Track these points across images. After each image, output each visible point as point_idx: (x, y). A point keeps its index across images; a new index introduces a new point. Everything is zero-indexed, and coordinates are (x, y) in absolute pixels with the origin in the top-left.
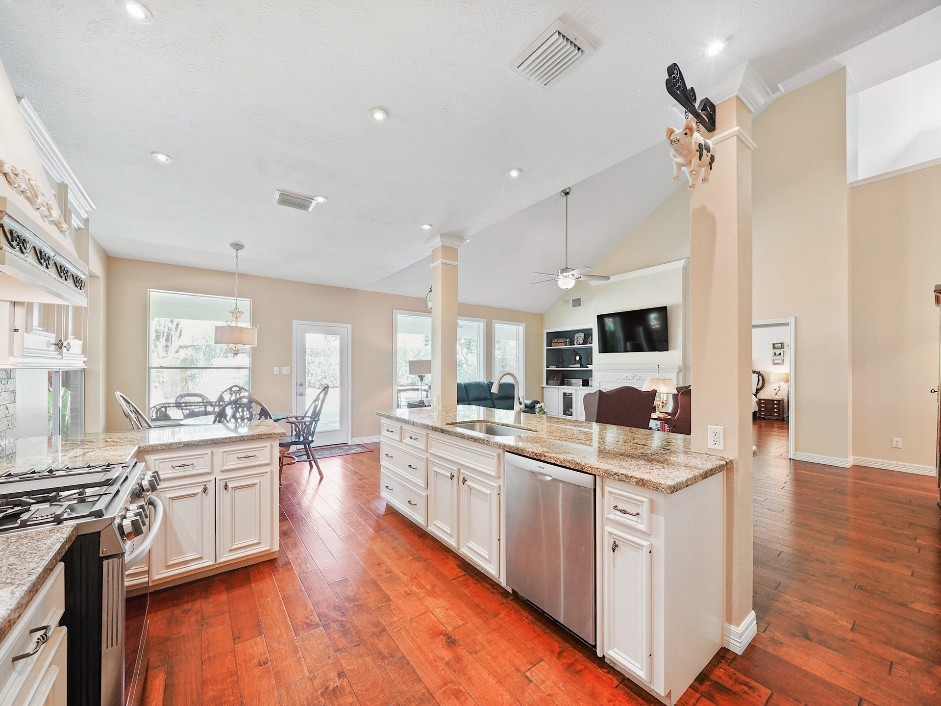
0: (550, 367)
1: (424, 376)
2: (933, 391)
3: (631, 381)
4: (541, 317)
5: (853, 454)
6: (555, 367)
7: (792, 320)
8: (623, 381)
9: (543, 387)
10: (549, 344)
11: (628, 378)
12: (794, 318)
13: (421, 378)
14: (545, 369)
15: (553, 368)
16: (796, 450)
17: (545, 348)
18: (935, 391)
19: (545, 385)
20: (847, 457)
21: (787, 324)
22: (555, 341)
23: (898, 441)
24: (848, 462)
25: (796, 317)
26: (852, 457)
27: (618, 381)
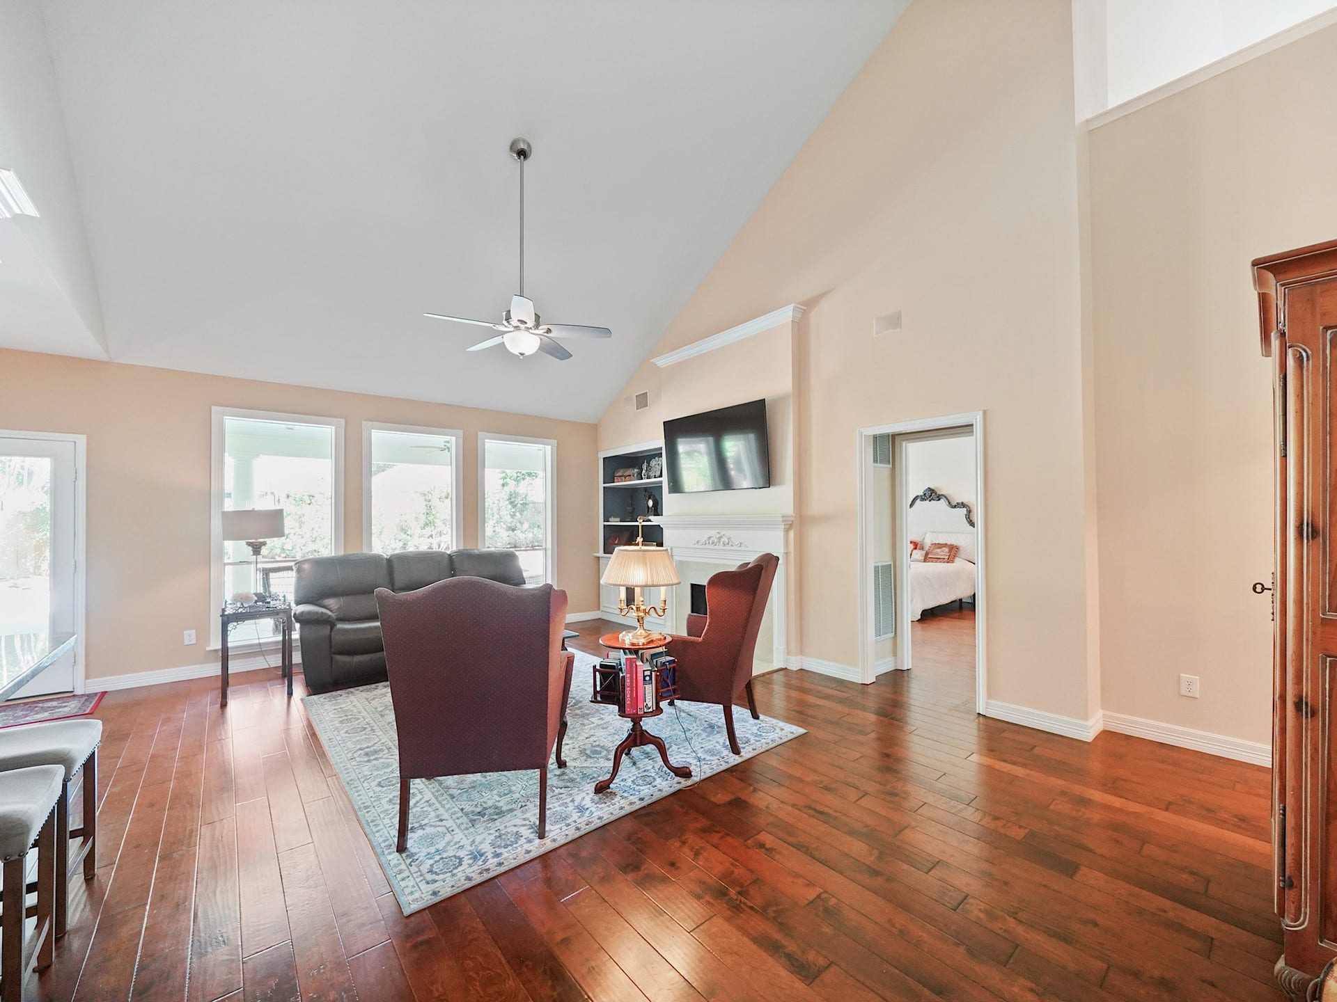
0: (610, 519)
1: (264, 544)
2: (1259, 588)
3: (717, 547)
4: (593, 430)
5: (1103, 708)
6: (618, 519)
7: (978, 417)
8: (703, 546)
9: (598, 558)
10: (609, 477)
11: (711, 541)
12: (981, 412)
13: (257, 549)
14: (602, 523)
15: (615, 522)
16: (989, 696)
17: (602, 485)
18: (1263, 589)
19: (601, 553)
20: (1085, 717)
21: (967, 428)
22: (620, 474)
23: (1192, 682)
24: (1087, 729)
25: (985, 412)
26: (1100, 713)
27: (697, 546)
